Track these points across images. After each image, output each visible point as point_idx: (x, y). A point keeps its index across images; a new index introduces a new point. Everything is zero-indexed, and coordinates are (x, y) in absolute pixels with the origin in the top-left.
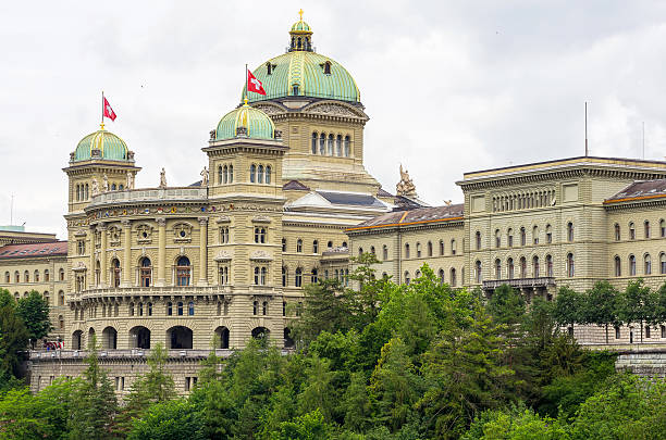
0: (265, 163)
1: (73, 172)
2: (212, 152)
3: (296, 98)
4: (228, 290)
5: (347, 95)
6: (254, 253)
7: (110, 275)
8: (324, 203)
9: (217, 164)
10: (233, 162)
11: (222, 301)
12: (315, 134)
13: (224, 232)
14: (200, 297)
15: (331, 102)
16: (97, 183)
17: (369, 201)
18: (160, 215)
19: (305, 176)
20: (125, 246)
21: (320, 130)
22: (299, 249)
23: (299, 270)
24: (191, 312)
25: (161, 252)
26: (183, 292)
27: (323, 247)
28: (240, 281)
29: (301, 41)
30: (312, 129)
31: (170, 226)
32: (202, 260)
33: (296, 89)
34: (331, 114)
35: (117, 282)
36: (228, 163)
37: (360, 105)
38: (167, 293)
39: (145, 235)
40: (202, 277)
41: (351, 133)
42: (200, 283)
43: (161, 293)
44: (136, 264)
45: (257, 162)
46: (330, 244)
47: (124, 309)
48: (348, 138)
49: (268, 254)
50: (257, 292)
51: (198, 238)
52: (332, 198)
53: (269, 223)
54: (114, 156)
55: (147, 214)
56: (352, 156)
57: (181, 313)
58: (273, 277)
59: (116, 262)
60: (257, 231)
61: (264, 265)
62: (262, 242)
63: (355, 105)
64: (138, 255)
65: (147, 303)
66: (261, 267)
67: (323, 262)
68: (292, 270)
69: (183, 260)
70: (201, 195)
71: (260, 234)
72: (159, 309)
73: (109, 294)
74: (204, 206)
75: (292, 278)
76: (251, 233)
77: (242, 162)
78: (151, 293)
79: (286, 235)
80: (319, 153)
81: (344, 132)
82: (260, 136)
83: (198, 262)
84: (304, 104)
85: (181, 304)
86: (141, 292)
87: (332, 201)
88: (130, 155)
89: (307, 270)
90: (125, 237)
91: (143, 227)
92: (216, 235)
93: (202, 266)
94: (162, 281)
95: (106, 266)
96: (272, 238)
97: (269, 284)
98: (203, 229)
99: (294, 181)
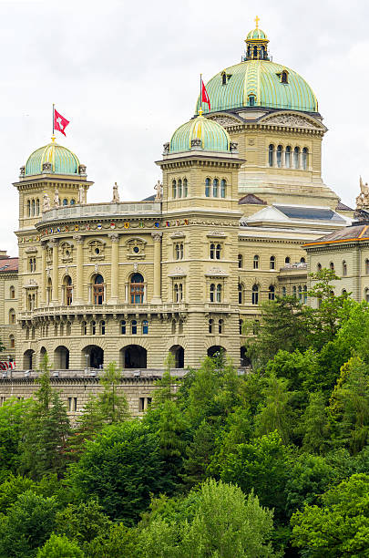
0: (221, 177)
1: (23, 187)
2: (165, 165)
3: (252, 108)
4: (182, 308)
5: (300, 104)
6: (210, 270)
7: (62, 292)
8: (281, 218)
9: (171, 177)
10: (188, 176)
11: (176, 319)
12: (271, 146)
13: (179, 247)
14: (154, 315)
15: (288, 113)
16: (49, 198)
17: (327, 215)
18: (113, 231)
19: (262, 190)
20: (77, 263)
21: (277, 142)
22: (256, 265)
23: (256, 287)
24: (145, 330)
25: (114, 269)
26: (137, 310)
27: (280, 263)
28: (196, 299)
29: (257, 50)
30: (269, 141)
31: (124, 241)
32: (156, 277)
33: (252, 99)
34: (288, 125)
35: (69, 300)
36: (182, 176)
37: (318, 115)
38: (120, 310)
39: (97, 251)
40: (156, 294)
41: (308, 144)
42: (154, 300)
43: (115, 311)
44: (88, 281)
45: (213, 176)
46: (287, 260)
47: (76, 327)
48: (306, 149)
49: (224, 270)
50: (212, 309)
51: (152, 254)
52: (290, 213)
53: (225, 238)
54: (65, 170)
55: (99, 230)
56: (310, 169)
57: (134, 331)
58: (229, 295)
59: (68, 279)
60: (212, 246)
61: (220, 282)
62: (218, 257)
63: (313, 115)
64: (90, 272)
65: (100, 321)
66: (216, 284)
67: (280, 279)
68: (249, 287)
69: (136, 277)
70: (154, 210)
71: (216, 251)
72: (112, 328)
73: (61, 312)
74: (157, 221)
75: (248, 296)
76: (207, 249)
77: (197, 176)
78: (103, 310)
79: (242, 251)
80: (276, 166)
81: (302, 144)
82: (215, 149)
83: (151, 278)
84: (260, 115)
85: (134, 322)
86: (94, 310)
87: (290, 216)
88: (81, 169)
89: (264, 287)
90: (77, 254)
91: (96, 244)
92: (170, 252)
93: (156, 283)
94: (115, 298)
95: (58, 283)
96: (228, 254)
97: (225, 301)
98: (157, 245)
99: (251, 195)
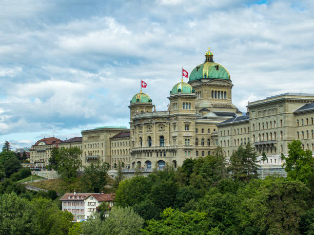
0: (188, 102)
1: (131, 107)
2: (170, 98)
3: (205, 78)
4: (176, 147)
5: (225, 77)
6: (185, 134)
7: (140, 143)
8: (213, 115)
9: (172, 103)
11: (174, 151)
12: (213, 91)
13: (175, 126)
14: (167, 150)
15: (218, 80)
17: (233, 114)
18: (154, 121)
19: (208, 106)
20: (143, 133)
21: (214, 90)
22: (203, 132)
23: (203, 139)
24: (165, 155)
25: (155, 134)
26: (162, 148)
27: (212, 131)
28: (181, 144)
29: (209, 59)
30: (212, 89)
31: (157, 125)
32: (168, 137)
33: (205, 75)
34: (222, 84)
36: (175, 102)
37: (230, 80)
38: (156, 149)
40: (168, 143)
41: (227, 90)
42: (167, 145)
43: (154, 149)
45: (185, 102)
46: (214, 130)
48: (225, 92)
49: (190, 134)
50: (186, 148)
51: (167, 129)
53: (190, 123)
54: (144, 101)
55: (149, 121)
56: (227, 99)
57: (161, 156)
58: (192, 143)
59: (141, 138)
60: (186, 126)
61: (189, 138)
62: (188, 130)
63: (228, 80)
64: (147, 136)
65: (150, 152)
66: (187, 139)
67: (212, 137)
68: (200, 139)
69: (162, 137)
70: (168, 114)
72: (154, 154)
74: (168, 118)
75: (200, 143)
76: (184, 127)
77: (180, 102)
78: (151, 149)
79: (197, 127)
81: (224, 90)
82: (187, 92)
84: (208, 80)
85: (161, 153)
86: (148, 149)
87: (217, 115)
88: (150, 101)
89: (206, 139)
90: (144, 127)
91: (148, 125)
92: (172, 128)
93: (168, 139)
94: (156, 144)
95: (138, 139)
96: (192, 128)
97: (190, 145)
98: (168, 126)
99: (204, 108)
